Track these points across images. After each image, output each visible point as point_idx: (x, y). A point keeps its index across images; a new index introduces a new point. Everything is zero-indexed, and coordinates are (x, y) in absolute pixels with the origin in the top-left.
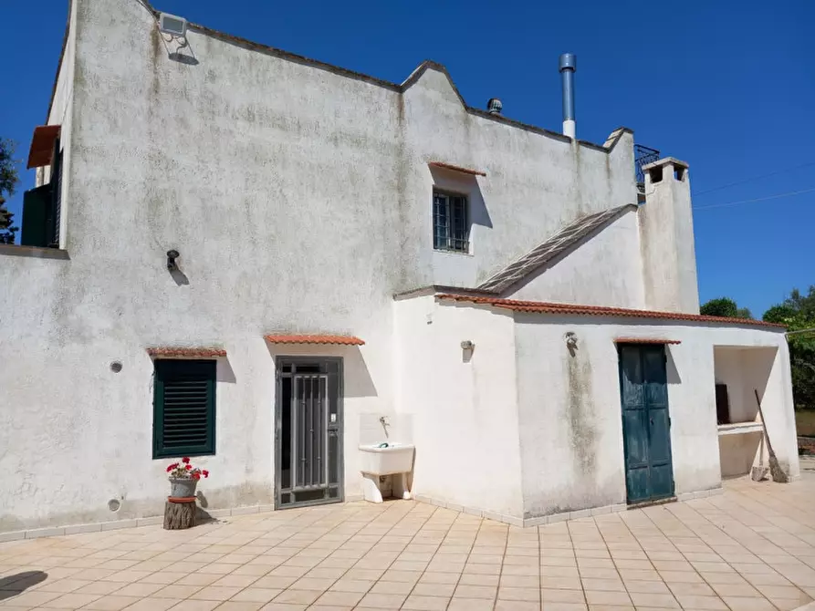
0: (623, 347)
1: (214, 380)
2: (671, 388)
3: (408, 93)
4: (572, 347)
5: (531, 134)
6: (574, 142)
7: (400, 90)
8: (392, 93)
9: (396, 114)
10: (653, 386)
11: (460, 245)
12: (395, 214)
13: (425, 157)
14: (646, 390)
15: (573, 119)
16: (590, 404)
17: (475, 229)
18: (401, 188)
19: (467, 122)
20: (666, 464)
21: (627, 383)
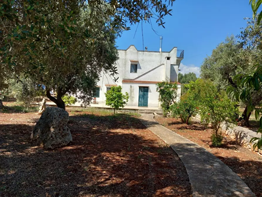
0: (140, 87)
1: (99, 90)
2: (149, 93)
3: (127, 51)
4: (131, 87)
5: (151, 53)
6: (161, 52)
7: (126, 50)
8: (124, 51)
9: (125, 54)
10: (145, 93)
11: (136, 72)
12: (124, 68)
13: (129, 60)
14: (144, 93)
15: (161, 48)
16: (133, 94)
17: (138, 70)
18: (125, 64)
19: (138, 53)
20: (147, 103)
21: (140, 92)
